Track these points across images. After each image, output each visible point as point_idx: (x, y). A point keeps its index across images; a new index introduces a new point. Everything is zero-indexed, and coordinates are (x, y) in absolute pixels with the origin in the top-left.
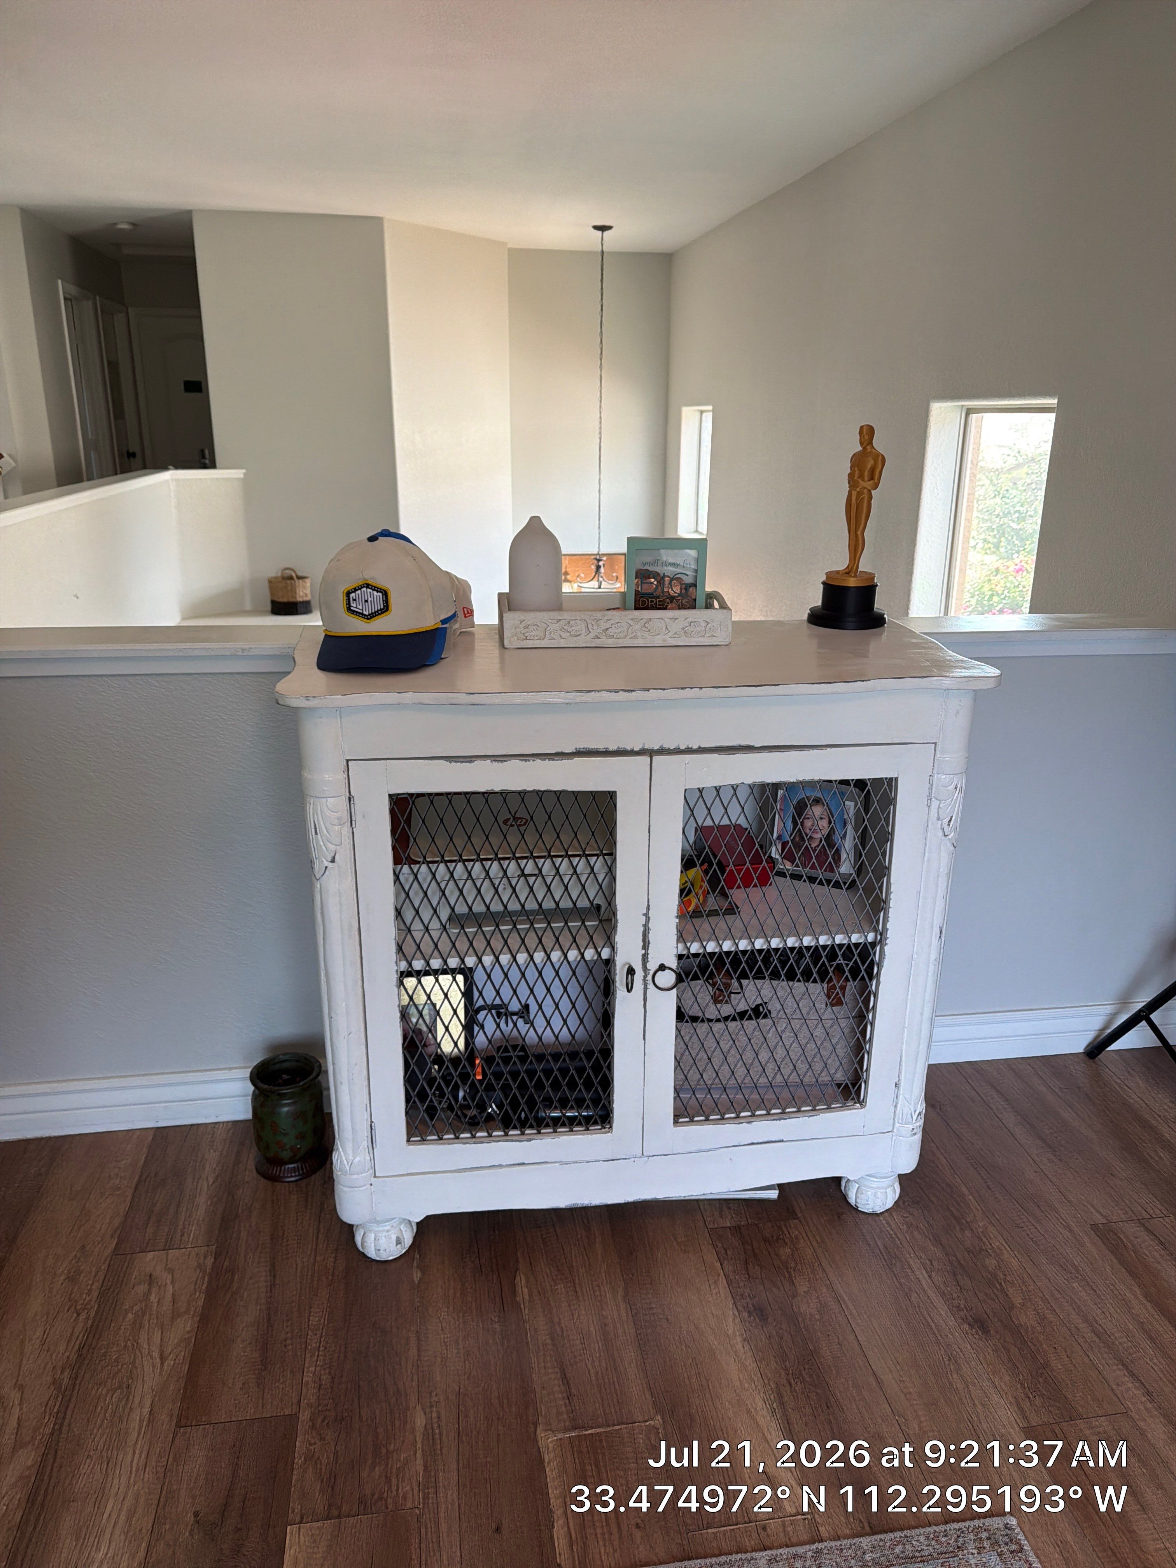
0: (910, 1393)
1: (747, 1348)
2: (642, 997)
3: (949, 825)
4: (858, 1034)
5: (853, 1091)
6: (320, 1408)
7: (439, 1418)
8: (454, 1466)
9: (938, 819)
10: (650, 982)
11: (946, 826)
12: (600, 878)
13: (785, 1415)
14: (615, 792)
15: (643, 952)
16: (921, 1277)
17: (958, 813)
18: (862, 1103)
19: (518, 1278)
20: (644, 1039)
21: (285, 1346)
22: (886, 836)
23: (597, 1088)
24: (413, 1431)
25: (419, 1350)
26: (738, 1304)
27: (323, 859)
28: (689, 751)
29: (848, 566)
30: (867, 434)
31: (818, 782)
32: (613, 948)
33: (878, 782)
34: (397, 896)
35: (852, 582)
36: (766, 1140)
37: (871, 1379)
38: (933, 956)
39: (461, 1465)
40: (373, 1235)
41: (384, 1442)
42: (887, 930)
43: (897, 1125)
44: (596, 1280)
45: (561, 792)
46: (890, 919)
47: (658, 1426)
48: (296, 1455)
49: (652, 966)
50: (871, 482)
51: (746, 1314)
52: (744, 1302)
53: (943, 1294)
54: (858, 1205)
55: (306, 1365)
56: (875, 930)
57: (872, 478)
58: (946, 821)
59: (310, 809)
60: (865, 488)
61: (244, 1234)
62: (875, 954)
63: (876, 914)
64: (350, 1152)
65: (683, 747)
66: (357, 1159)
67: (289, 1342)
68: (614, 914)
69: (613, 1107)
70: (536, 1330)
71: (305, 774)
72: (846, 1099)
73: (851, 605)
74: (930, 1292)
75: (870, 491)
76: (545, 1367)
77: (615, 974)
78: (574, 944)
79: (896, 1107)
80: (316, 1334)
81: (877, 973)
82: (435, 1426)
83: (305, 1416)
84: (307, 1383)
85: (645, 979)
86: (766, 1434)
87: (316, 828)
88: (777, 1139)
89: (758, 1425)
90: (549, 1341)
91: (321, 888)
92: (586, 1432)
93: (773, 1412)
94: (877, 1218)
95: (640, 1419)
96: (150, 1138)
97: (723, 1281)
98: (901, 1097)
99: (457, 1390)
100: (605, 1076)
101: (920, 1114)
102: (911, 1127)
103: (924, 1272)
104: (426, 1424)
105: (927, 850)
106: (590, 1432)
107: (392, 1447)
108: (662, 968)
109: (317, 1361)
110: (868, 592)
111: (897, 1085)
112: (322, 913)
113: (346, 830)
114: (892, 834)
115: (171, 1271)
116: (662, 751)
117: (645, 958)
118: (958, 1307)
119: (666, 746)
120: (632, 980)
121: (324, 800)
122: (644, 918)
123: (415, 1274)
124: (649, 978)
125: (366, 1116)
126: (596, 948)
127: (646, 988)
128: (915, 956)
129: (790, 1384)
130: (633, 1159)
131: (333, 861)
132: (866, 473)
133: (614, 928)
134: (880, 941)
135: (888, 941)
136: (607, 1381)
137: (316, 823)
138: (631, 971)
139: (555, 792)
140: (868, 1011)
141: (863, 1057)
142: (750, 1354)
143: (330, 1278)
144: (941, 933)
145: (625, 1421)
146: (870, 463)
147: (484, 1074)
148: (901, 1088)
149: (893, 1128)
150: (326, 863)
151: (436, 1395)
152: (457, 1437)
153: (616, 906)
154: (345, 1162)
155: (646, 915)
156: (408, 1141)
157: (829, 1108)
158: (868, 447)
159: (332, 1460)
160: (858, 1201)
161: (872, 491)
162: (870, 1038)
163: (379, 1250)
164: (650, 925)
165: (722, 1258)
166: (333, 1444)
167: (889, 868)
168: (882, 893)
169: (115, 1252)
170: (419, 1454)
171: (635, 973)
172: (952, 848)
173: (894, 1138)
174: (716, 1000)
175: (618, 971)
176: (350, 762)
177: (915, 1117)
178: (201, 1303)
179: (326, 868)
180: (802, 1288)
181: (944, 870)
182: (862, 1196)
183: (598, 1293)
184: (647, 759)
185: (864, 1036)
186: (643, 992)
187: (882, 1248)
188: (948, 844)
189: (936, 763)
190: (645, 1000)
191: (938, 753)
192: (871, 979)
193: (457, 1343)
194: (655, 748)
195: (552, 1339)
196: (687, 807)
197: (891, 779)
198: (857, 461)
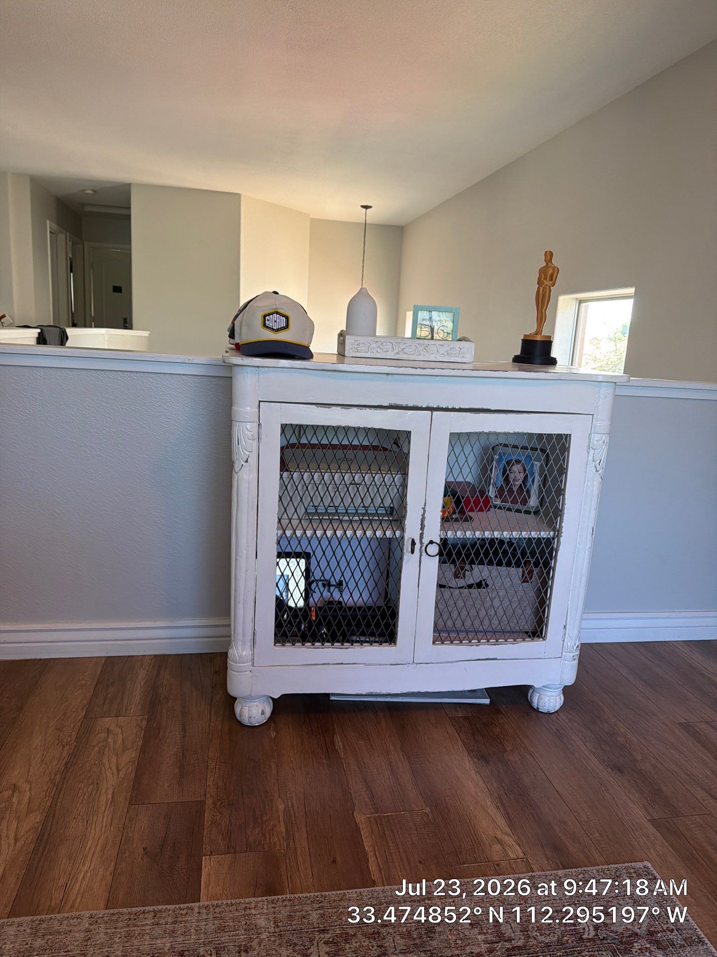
0: (580, 801)
1: (478, 776)
2: (419, 560)
3: (599, 465)
4: (543, 594)
5: (539, 630)
6: (218, 798)
7: (292, 805)
8: (304, 829)
9: (593, 461)
10: (424, 551)
11: (597, 466)
12: (398, 487)
13: (505, 809)
14: (410, 432)
15: (421, 532)
16: (579, 744)
17: (604, 458)
18: (544, 638)
19: (335, 737)
20: (418, 587)
21: (195, 767)
22: (563, 471)
23: (388, 618)
24: (277, 811)
25: (278, 771)
26: (471, 754)
27: (241, 460)
28: (454, 410)
29: (536, 331)
30: (549, 256)
31: (525, 434)
32: (403, 530)
33: (559, 436)
34: (281, 487)
35: (538, 338)
36: (487, 657)
37: (556, 794)
38: (588, 545)
39: (308, 829)
40: (247, 708)
41: (259, 817)
42: (562, 527)
43: (564, 653)
44: (382, 740)
45: (379, 429)
46: (564, 520)
47: (428, 812)
48: (205, 821)
49: (426, 541)
50: (551, 282)
51: (476, 760)
52: (474, 753)
53: (594, 753)
54: (539, 707)
55: (208, 776)
56: (554, 530)
57: (551, 280)
58: (598, 462)
59: (235, 429)
60: (547, 285)
61: (164, 711)
62: (554, 543)
63: (556, 518)
64: (240, 649)
65: (450, 407)
66: (244, 653)
67: (196, 764)
68: (405, 508)
69: (397, 630)
70: (348, 764)
71: (235, 408)
72: (534, 636)
73: (538, 350)
74: (586, 753)
75: (550, 287)
76: (356, 782)
77: (403, 545)
78: (380, 525)
79: (564, 641)
80: (213, 762)
81: (555, 555)
82: (291, 809)
83: (209, 802)
84: (209, 785)
85: (421, 549)
86: (494, 818)
87: (238, 440)
88: (493, 658)
89: (489, 814)
90: (357, 769)
91: (238, 478)
92: (385, 815)
93: (498, 808)
94: (550, 716)
95: (417, 809)
96: (103, 662)
97: (460, 741)
98: (567, 635)
99: (303, 791)
100: (393, 609)
101: (578, 647)
102: (572, 654)
103: (582, 744)
104: (285, 808)
105: (586, 480)
106: (386, 814)
107: (265, 819)
108: (431, 542)
109: (215, 775)
110: (547, 344)
111: (565, 627)
112: (237, 494)
113: (255, 443)
114: (567, 469)
115: (121, 727)
116: (439, 409)
117: (422, 535)
118: (604, 761)
119: (441, 406)
120: (414, 548)
121: (245, 423)
122: (423, 510)
123: (272, 733)
124: (423, 548)
125: (251, 626)
126: (393, 529)
127: (421, 555)
128: (578, 545)
129: (507, 795)
130: (407, 665)
131: (247, 461)
132: (548, 277)
133: (404, 517)
134: (558, 536)
135: (562, 534)
136: (394, 790)
137: (239, 437)
138: (413, 543)
139: (375, 429)
140: (549, 579)
141: (545, 609)
142: (480, 779)
143: (220, 734)
144: (593, 532)
145: (407, 809)
146: (551, 271)
147: (317, 616)
148: (567, 630)
149: (562, 654)
150: (243, 463)
151: (290, 794)
152: (304, 815)
153: (406, 502)
154: (237, 655)
155: (424, 509)
156: (275, 645)
157: (524, 640)
158: (549, 263)
159: (228, 824)
160: (539, 704)
161: (551, 288)
162: (550, 596)
163: (251, 717)
164: (426, 515)
165: (459, 732)
166: (228, 816)
167: (564, 490)
168: (559, 506)
169: (85, 717)
170: (282, 823)
171: (415, 544)
172: (600, 480)
173: (562, 662)
174: (456, 576)
175: (405, 543)
176: (261, 403)
177: (575, 648)
178: (140, 743)
179: (242, 465)
180: (509, 748)
181: (596, 493)
182: (542, 701)
183: (385, 747)
184: (430, 412)
185: (546, 595)
186: (419, 557)
187: (555, 730)
188: (599, 477)
189: (593, 426)
190: (420, 562)
191: (594, 420)
192: (551, 560)
193: (301, 768)
194: (435, 407)
195: (359, 768)
196: (450, 445)
197: (567, 435)
198: (542, 271)
